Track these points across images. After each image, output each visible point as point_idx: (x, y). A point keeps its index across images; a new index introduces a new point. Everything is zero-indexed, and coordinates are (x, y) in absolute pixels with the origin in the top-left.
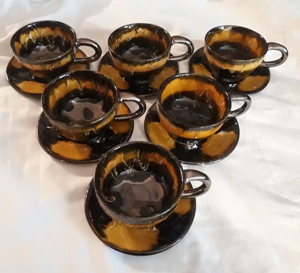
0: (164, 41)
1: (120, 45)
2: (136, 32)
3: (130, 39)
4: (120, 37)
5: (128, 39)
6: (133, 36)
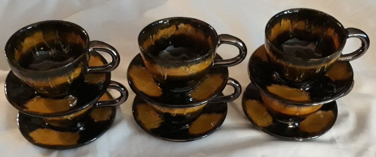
0: (210, 40)
1: (155, 43)
2: (177, 28)
3: (170, 35)
4: (156, 33)
5: (166, 36)
6: (173, 33)
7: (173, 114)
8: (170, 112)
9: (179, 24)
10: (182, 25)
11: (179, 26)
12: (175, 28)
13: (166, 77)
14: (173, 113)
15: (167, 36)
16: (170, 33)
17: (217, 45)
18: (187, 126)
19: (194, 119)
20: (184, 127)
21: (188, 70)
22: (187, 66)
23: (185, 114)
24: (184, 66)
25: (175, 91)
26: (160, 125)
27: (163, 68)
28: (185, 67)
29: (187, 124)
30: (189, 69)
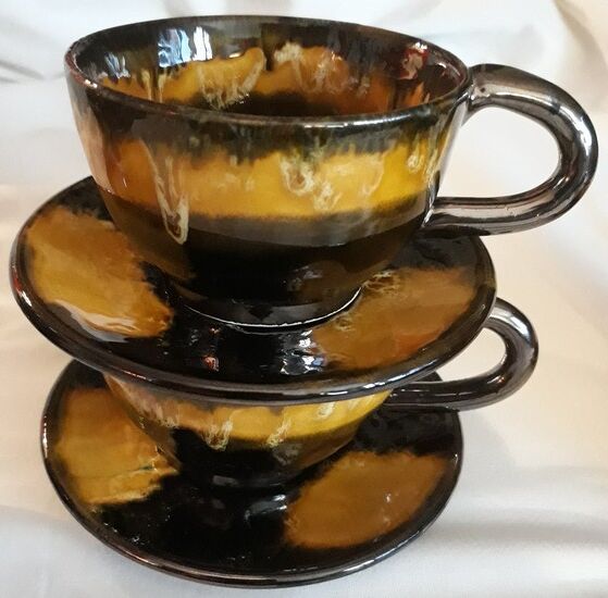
2: (271, 66)
5: (219, 94)
6: (249, 85)
7: (215, 441)
8: (196, 424)
9: (280, 46)
10: (291, 53)
11: (281, 57)
12: (260, 65)
13: (184, 224)
14: (213, 430)
15: (224, 96)
16: (235, 87)
17: (464, 107)
18: (281, 503)
19: (313, 474)
20: (262, 506)
21: (310, 182)
22: (306, 156)
23: (273, 441)
24: (288, 154)
25: (232, 323)
26: (156, 486)
27: (169, 163)
28: (297, 157)
29: (280, 493)
30: (318, 177)
